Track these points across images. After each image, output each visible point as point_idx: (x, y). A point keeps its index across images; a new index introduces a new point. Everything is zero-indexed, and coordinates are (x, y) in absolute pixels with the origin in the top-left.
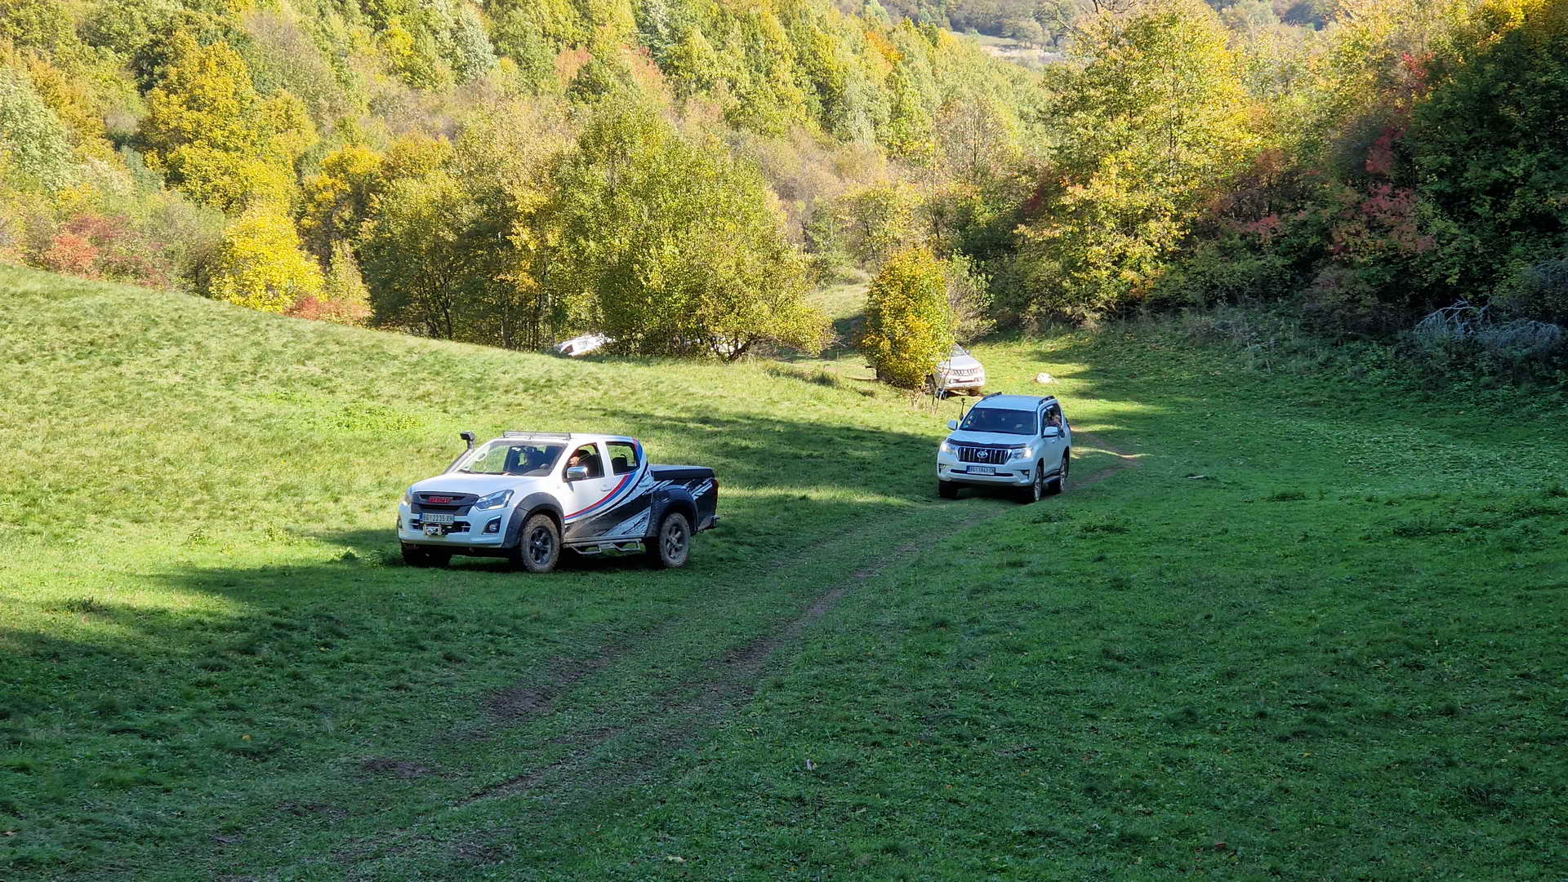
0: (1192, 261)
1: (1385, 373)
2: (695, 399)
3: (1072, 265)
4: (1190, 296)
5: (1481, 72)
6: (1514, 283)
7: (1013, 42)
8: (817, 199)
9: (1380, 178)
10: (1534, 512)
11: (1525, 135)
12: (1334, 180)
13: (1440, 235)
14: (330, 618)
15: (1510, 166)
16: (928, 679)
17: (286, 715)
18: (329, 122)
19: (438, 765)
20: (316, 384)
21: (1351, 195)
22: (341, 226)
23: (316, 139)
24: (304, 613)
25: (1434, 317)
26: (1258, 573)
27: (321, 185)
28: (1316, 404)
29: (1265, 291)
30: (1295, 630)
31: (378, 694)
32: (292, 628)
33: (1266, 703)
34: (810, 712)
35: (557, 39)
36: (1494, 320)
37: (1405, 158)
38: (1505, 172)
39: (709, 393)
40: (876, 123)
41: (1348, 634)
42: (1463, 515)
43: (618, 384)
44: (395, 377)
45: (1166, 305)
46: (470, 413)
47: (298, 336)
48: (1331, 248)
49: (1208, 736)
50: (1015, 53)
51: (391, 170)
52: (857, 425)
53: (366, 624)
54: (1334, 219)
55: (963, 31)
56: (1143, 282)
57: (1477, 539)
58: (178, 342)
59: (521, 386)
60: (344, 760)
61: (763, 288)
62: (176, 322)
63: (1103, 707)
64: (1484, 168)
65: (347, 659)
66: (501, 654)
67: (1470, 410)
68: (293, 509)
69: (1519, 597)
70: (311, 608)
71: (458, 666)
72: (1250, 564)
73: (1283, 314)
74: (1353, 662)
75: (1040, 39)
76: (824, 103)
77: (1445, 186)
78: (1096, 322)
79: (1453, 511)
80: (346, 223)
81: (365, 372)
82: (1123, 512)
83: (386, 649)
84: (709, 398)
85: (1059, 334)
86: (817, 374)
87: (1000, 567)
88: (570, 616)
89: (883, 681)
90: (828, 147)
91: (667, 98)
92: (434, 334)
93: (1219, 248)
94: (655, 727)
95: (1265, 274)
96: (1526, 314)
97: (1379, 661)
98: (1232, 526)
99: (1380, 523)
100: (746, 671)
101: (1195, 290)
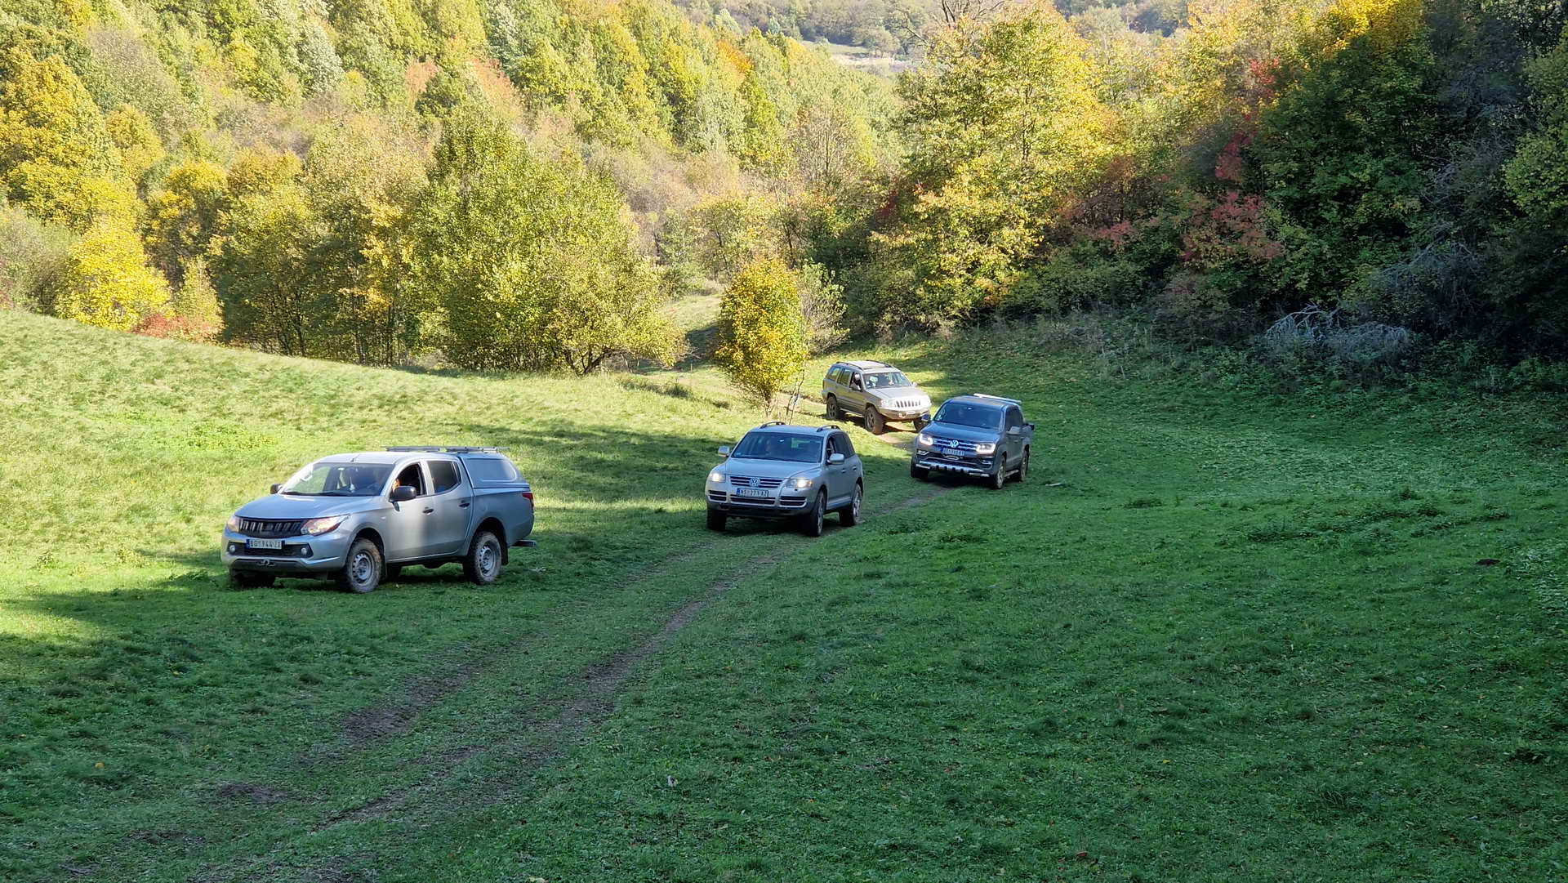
0: (1046, 268)
1: (1237, 378)
2: (550, 413)
3: (924, 273)
4: (1045, 303)
5: (1327, 78)
6: (1362, 288)
7: (864, 50)
8: (669, 210)
9: (1230, 184)
10: (1385, 515)
11: (1371, 140)
12: (1184, 187)
13: (1288, 240)
14: (183, 642)
15: (1357, 171)
16: (788, 693)
17: (140, 741)
18: (175, 137)
19: (295, 790)
20: (165, 403)
21: (1201, 201)
22: (189, 242)
23: (162, 154)
24: (156, 637)
25: (1285, 321)
26: (1117, 581)
27: (165, 201)
28: (1171, 410)
29: (1119, 297)
30: (1154, 637)
31: (233, 717)
32: (145, 652)
33: (1126, 711)
34: (670, 727)
35: (406, 50)
36: (1343, 324)
37: (1253, 164)
38: (1352, 177)
39: (564, 407)
40: (729, 133)
41: (1205, 641)
42: (1316, 519)
43: (473, 399)
44: (246, 394)
45: (1021, 312)
46: (324, 430)
47: (147, 354)
48: (1183, 254)
49: (1068, 745)
50: (865, 61)
51: (238, 185)
52: (712, 437)
53: (220, 646)
54: (1186, 225)
55: (813, 40)
56: (997, 290)
57: (1330, 543)
58: (24, 362)
59: (376, 402)
60: (199, 786)
61: (615, 301)
62: (21, 342)
63: (964, 718)
64: (1332, 174)
65: (201, 683)
66: (358, 674)
67: (1321, 414)
68: (144, 530)
69: (1373, 600)
70: (164, 631)
71: (315, 687)
72: (1107, 572)
73: (1136, 320)
74: (1210, 669)
75: (891, 47)
76: (677, 115)
77: (1294, 192)
78: (951, 329)
79: (1306, 516)
80: (194, 238)
81: (216, 390)
82: (980, 521)
83: (242, 672)
84: (564, 411)
85: (912, 343)
86: (672, 386)
87: (857, 578)
88: (429, 634)
89: (742, 695)
90: (680, 159)
91: (516, 111)
92: (287, 350)
93: (1073, 254)
94: (514, 746)
95: (1118, 280)
96: (1375, 318)
97: (1236, 667)
98: (1089, 534)
99: (1235, 529)
100: (606, 686)
101: (1049, 296)
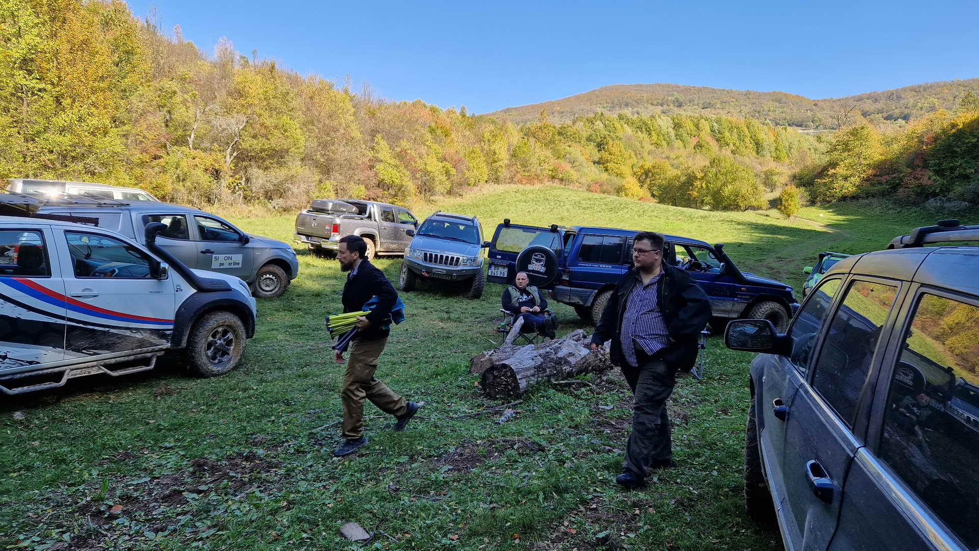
0: (863, 187)
1: (917, 214)
3: (829, 188)
5: (949, 140)
6: (955, 192)
9: (919, 166)
11: (961, 155)
12: (904, 167)
13: (934, 180)
18: (639, 157)
21: (909, 170)
22: (643, 179)
23: (636, 161)
25: (931, 200)
27: (637, 171)
28: (896, 222)
29: (883, 194)
35: (691, 135)
36: (949, 201)
37: (925, 161)
38: (954, 164)
40: (771, 152)
45: (855, 198)
48: (903, 183)
50: (806, 131)
51: (653, 167)
54: (904, 176)
55: (792, 127)
56: (849, 192)
61: (753, 195)
64: (948, 163)
73: (888, 200)
76: (757, 148)
77: (937, 168)
78: (835, 201)
85: (825, 204)
86: (766, 214)
90: (758, 159)
93: (870, 184)
95: (883, 190)
96: (959, 200)
101: (863, 194)
